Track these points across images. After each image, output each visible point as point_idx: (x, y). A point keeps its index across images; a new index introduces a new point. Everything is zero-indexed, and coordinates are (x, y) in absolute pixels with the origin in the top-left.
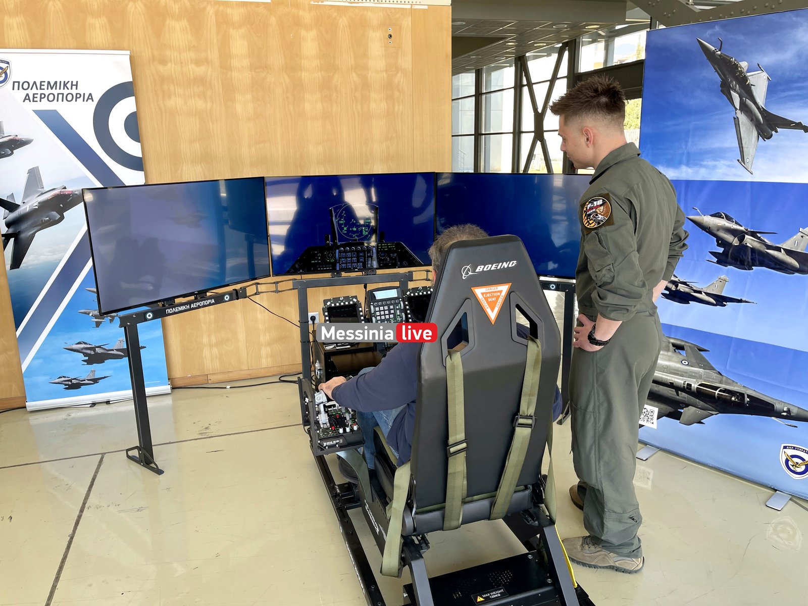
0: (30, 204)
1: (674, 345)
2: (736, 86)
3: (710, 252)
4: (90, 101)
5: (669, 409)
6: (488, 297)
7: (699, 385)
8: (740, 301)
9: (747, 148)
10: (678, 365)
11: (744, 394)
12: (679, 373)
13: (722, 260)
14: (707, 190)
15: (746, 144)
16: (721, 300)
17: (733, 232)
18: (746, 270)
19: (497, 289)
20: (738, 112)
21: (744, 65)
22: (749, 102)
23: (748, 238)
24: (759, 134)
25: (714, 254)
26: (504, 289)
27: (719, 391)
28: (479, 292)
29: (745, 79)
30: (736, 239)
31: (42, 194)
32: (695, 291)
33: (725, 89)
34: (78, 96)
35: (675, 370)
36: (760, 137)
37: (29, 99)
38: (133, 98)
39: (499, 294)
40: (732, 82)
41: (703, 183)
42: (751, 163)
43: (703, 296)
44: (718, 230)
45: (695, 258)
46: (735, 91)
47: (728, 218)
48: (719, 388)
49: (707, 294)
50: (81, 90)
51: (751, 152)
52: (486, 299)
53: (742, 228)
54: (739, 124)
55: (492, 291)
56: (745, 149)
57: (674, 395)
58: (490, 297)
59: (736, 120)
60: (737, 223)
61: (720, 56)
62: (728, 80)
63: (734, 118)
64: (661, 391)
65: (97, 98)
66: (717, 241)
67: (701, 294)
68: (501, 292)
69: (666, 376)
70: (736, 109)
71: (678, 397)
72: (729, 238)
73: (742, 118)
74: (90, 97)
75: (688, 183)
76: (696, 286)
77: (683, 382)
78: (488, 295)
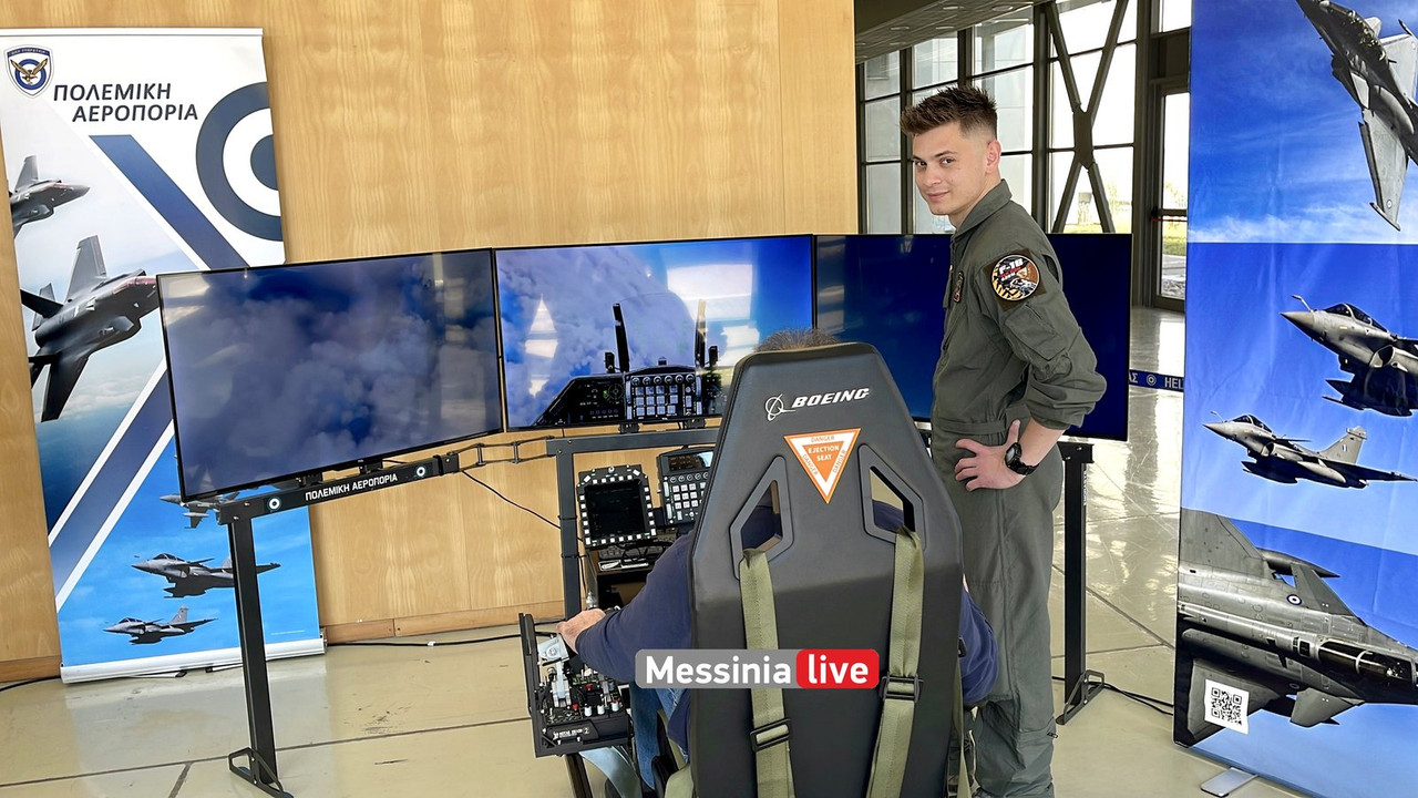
0: (81, 302)
1: (1272, 565)
2: (1360, 64)
3: (1330, 382)
4: (191, 118)
5: (1270, 694)
6: (817, 454)
7: (1323, 646)
8: (1392, 477)
9: (1387, 180)
10: (1282, 606)
11: (1409, 663)
12: (1285, 621)
13: (1353, 396)
14: (1316, 263)
15: (1384, 172)
16: (1355, 476)
17: (1370, 342)
18: (1398, 415)
19: (833, 438)
20: (1367, 112)
21: (1373, 23)
22: (1385, 93)
23: (1398, 353)
24: (1407, 154)
25: (1337, 385)
26: (847, 438)
27: (1362, 658)
28: (799, 443)
29: (1378, 50)
30: (1376, 355)
31: (103, 285)
32: (1306, 459)
33: (1342, 71)
34: (169, 111)
35: (1276, 615)
36: (1410, 160)
37: (83, 116)
38: (267, 112)
39: (837, 448)
40: (1352, 56)
41: (1309, 249)
42: (1394, 209)
43: (1320, 468)
44: (1341, 339)
45: (1302, 392)
46: (1359, 73)
47: (1360, 316)
48: (1362, 650)
49: (1329, 464)
50: (175, 100)
51: (1395, 189)
52: (814, 457)
53: (1387, 335)
54: (1369, 136)
55: (824, 442)
56: (1383, 184)
57: (1276, 665)
58: (820, 454)
59: (1364, 127)
60: (1375, 325)
61: (1328, 8)
62: (1344, 52)
63: (1360, 125)
64: (1252, 657)
65: (203, 113)
66: (1342, 360)
67: (1318, 463)
68: (841, 443)
69: (1261, 626)
70: (1363, 107)
71: (1284, 669)
72: (1363, 353)
73: (1375, 123)
74: (192, 111)
75: (1282, 249)
76: (1307, 448)
77: (1292, 639)
78: (817, 450)
